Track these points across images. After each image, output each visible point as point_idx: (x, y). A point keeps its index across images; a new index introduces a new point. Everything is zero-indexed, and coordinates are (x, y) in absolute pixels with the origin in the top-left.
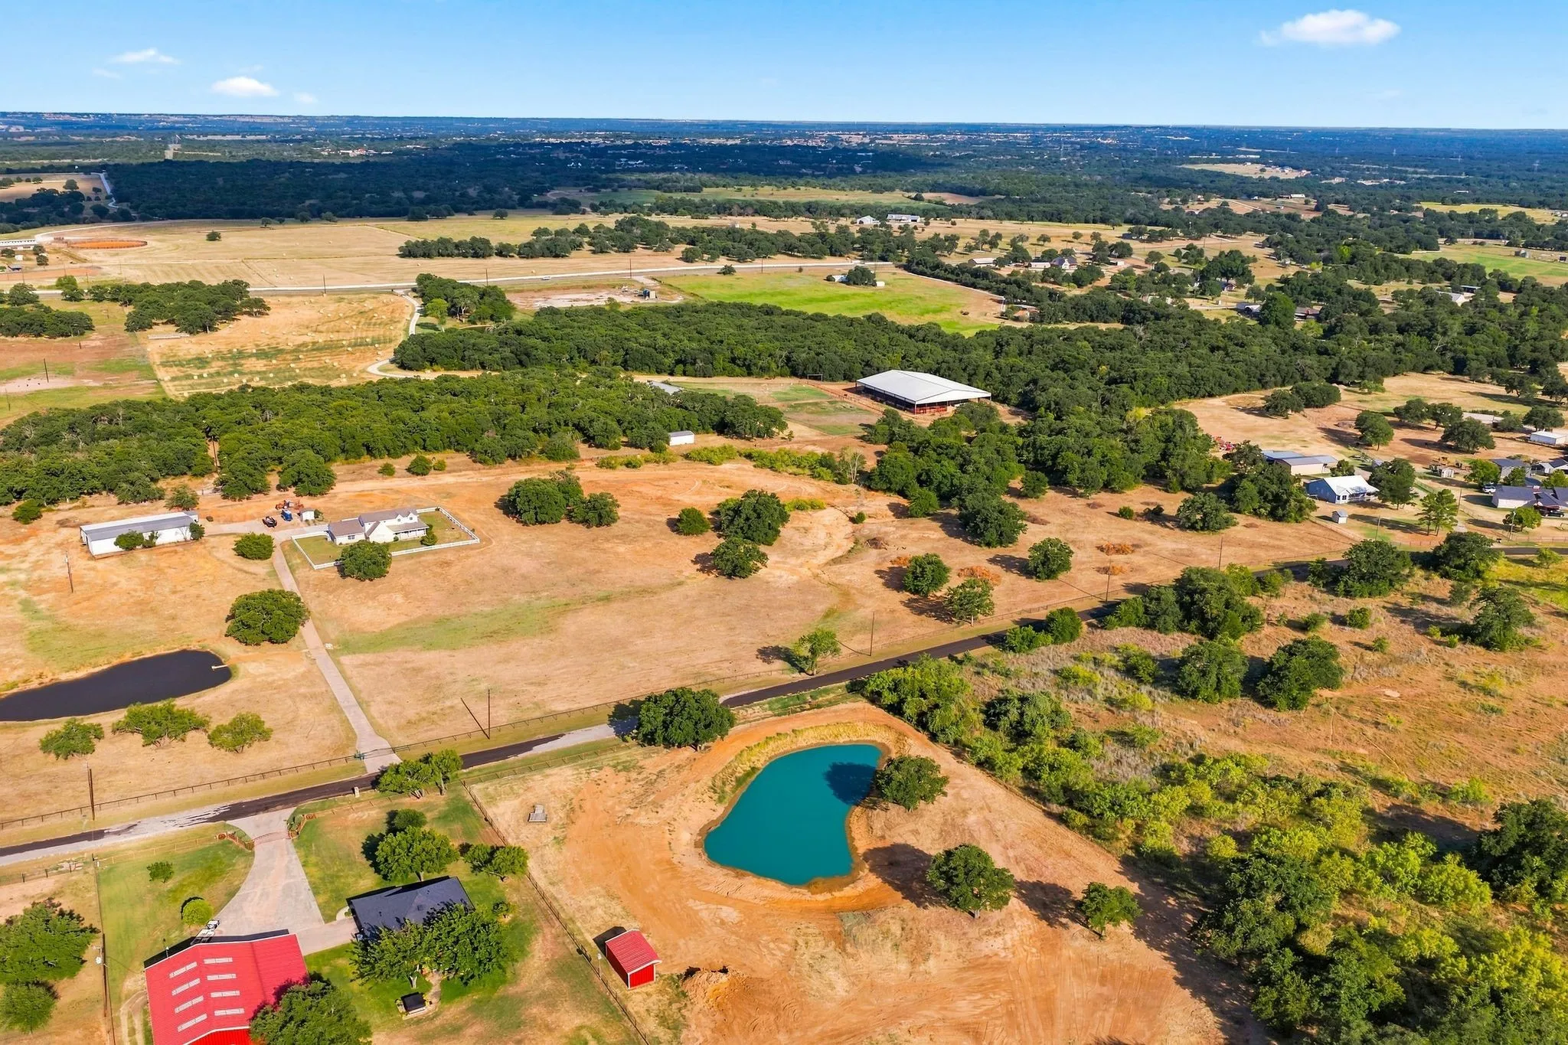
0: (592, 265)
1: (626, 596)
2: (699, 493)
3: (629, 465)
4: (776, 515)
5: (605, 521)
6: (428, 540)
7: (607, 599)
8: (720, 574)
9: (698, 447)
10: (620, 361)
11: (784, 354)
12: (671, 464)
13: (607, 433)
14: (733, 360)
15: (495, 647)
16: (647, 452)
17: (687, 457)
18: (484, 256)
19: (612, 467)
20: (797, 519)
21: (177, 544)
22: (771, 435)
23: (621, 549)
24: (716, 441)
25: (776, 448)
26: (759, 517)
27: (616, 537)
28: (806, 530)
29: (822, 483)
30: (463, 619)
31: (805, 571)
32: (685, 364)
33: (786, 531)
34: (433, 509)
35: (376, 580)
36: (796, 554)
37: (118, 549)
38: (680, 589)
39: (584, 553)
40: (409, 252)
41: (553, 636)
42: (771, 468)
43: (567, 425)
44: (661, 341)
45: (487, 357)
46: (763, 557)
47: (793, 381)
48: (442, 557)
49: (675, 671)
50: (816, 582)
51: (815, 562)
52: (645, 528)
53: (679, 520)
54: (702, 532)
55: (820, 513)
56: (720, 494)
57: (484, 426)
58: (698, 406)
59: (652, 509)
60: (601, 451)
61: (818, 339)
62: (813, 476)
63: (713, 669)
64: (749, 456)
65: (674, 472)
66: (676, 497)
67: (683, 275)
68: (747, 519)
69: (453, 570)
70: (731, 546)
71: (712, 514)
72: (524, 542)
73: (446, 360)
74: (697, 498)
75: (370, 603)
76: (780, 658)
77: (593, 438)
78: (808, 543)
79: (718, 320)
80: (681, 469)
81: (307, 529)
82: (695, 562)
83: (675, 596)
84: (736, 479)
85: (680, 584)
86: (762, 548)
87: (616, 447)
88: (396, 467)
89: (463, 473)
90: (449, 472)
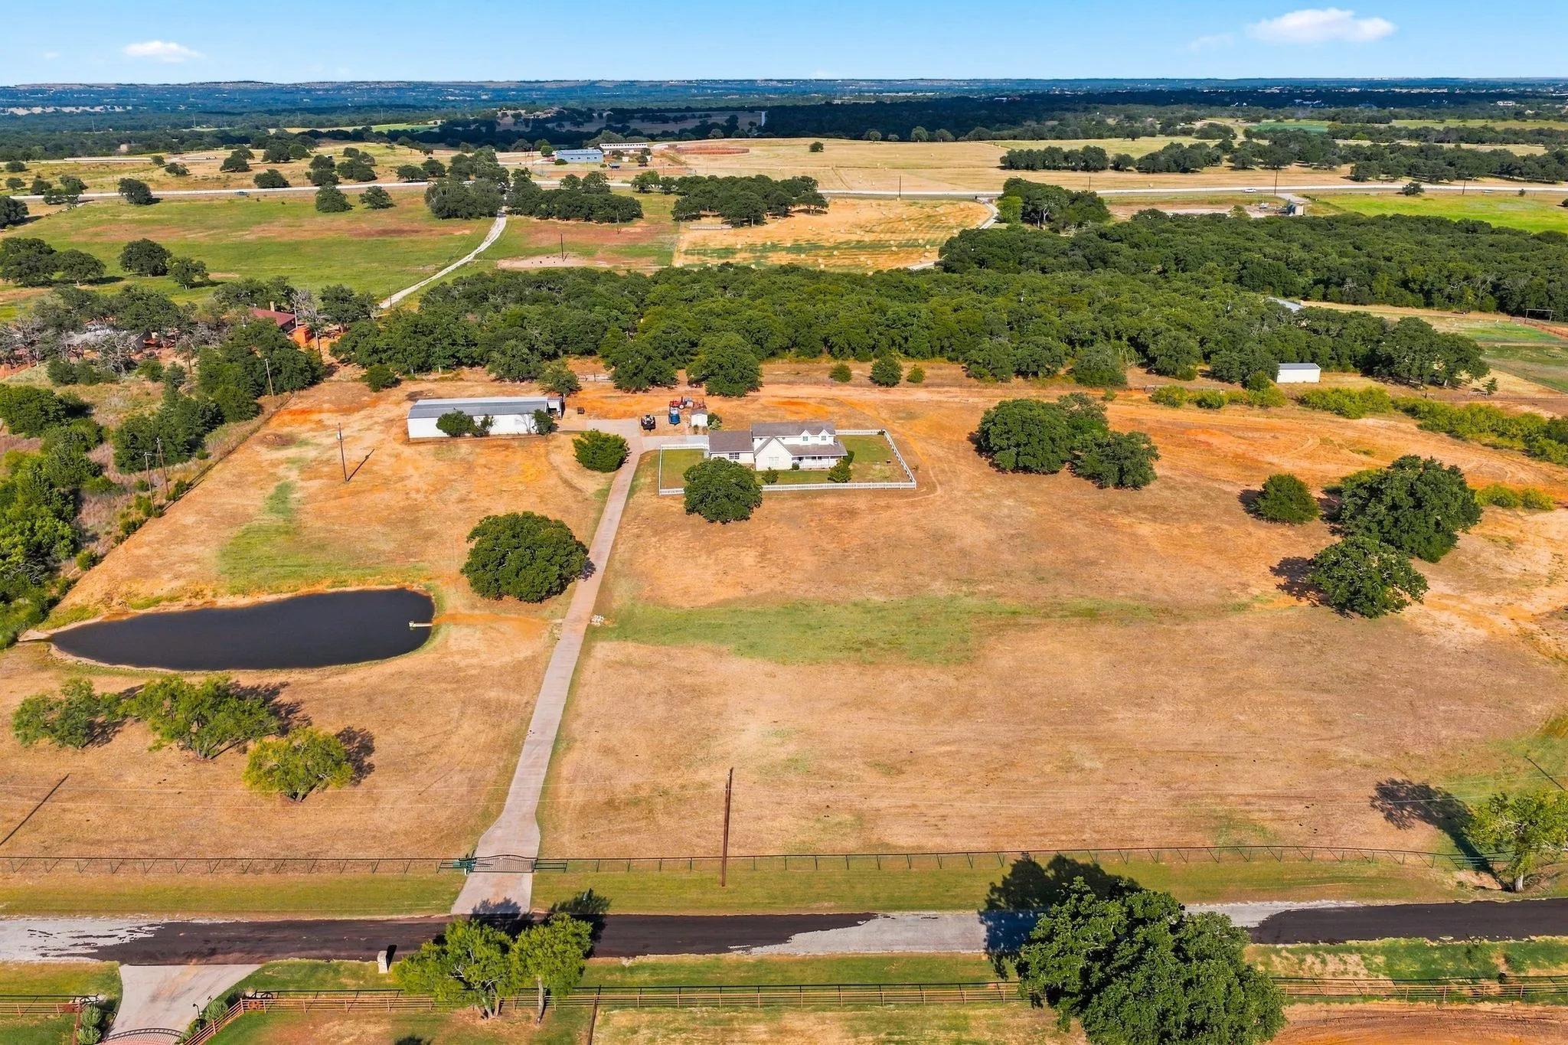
0: (1228, 181)
1: (1125, 616)
2: (1310, 456)
3: (1202, 403)
4: (1455, 507)
5: (1128, 479)
6: (840, 474)
7: (1092, 615)
8: (1324, 602)
9: (1325, 388)
10: (1233, 277)
11: (1490, 278)
12: (1273, 410)
13: (1178, 353)
14: (1405, 284)
15: (853, 671)
16: (1237, 388)
17: (1302, 401)
18: (1096, 170)
19: (1175, 404)
20: (1495, 522)
21: (516, 437)
22: (1455, 384)
23: (1146, 529)
24: (1356, 383)
25: (1464, 403)
26: (1418, 505)
27: (1143, 508)
28: (1511, 544)
29: (1545, 466)
30: (831, 609)
31: (1502, 621)
32: (1328, 285)
33: (1469, 540)
34: (875, 432)
35: (733, 524)
36: (1486, 586)
37: (441, 434)
38: (1236, 619)
39: (1078, 528)
40: (1010, 162)
41: (963, 670)
42: (1450, 433)
43: (1119, 338)
44: (1297, 254)
45: (1051, 260)
46: (1416, 584)
47: (1502, 319)
48: (848, 502)
49: (1176, 802)
50: (1524, 648)
51: (1526, 606)
52: (1200, 500)
53: (1262, 494)
54: (1301, 520)
55: (1541, 517)
56: (1350, 461)
57: (996, 328)
58: (1335, 328)
59: (1222, 471)
60: (1163, 379)
61: (1550, 264)
62: (1529, 453)
63: (1261, 815)
64: (1412, 411)
65: (1275, 421)
66: (1269, 458)
67: (1348, 194)
68: (1394, 507)
69: (854, 526)
70: (1352, 551)
71: (1328, 492)
72: (988, 497)
73: (999, 263)
74: (1306, 464)
75: (703, 559)
76: (1427, 818)
77: (1153, 360)
78: (1513, 567)
79: (1390, 233)
80: (1291, 418)
81: (691, 437)
82: (1277, 572)
83: (1219, 634)
84: (1381, 441)
85: (1242, 608)
86: (1419, 566)
87: (1189, 376)
88: (855, 372)
89: (946, 389)
90: (927, 386)
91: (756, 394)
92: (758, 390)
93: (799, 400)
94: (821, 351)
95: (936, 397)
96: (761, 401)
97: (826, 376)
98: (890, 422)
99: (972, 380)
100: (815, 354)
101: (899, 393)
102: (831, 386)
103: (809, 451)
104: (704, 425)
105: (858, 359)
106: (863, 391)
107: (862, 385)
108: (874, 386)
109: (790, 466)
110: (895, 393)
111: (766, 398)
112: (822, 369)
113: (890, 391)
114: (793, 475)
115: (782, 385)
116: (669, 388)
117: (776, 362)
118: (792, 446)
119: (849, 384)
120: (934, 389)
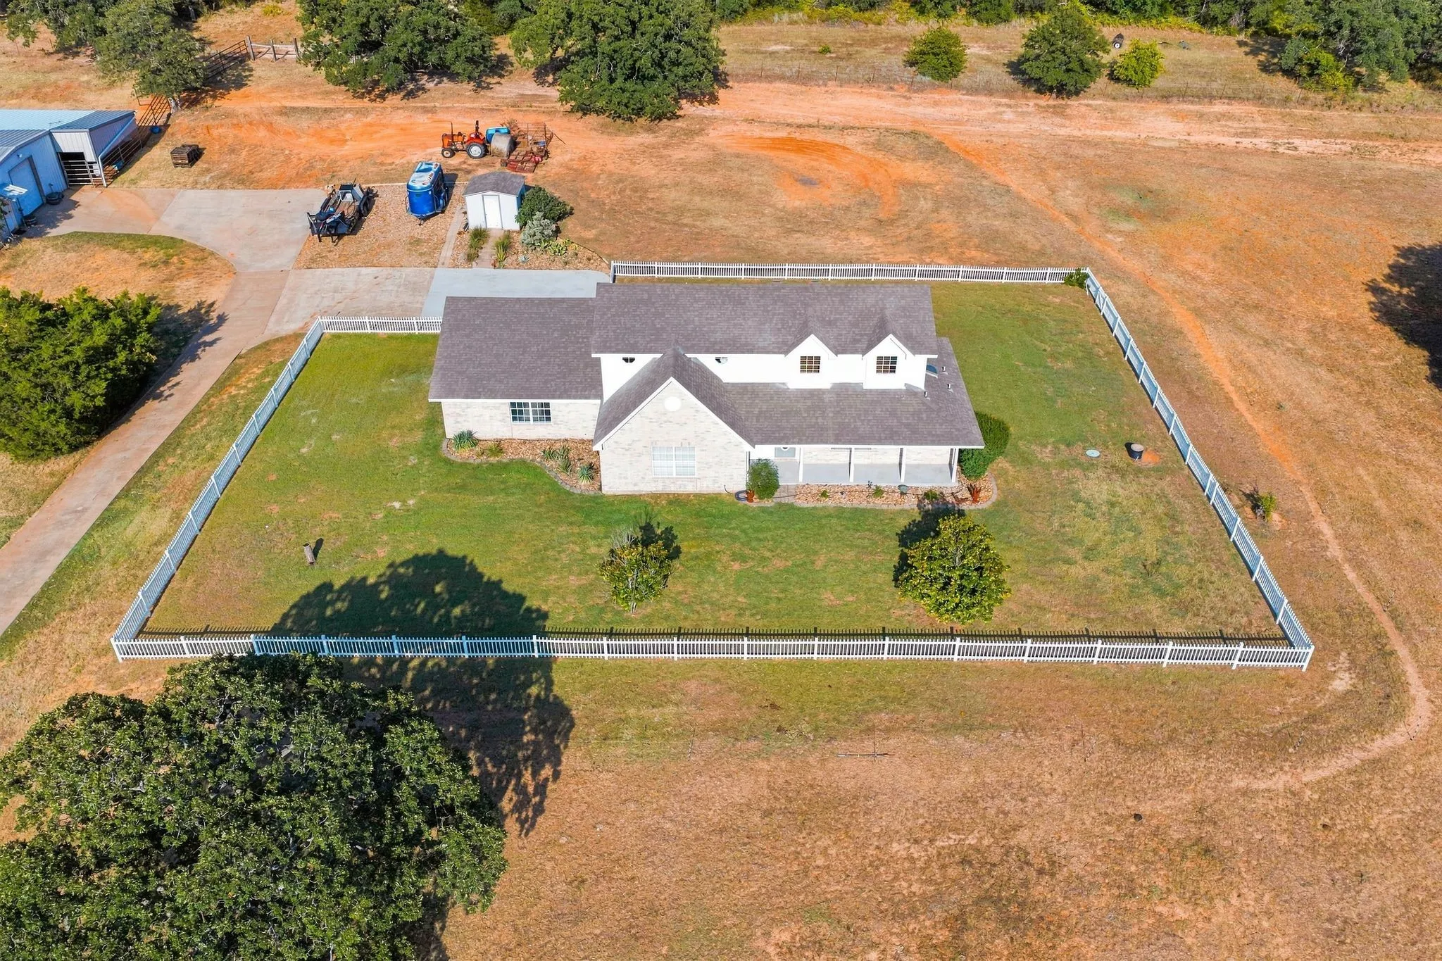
34: (1051, 275)
88: (973, 51)
89: (1219, 107)
90: (1166, 97)
91: (706, 110)
92: (713, 99)
93: (820, 136)
95: (1202, 136)
96: (714, 135)
97: (896, 61)
98: (1092, 226)
99: (1281, 83)
101: (1094, 118)
102: (909, 91)
103: (824, 418)
104: (507, 227)
105: (984, 15)
106: (992, 110)
107: (989, 90)
108: (1024, 92)
109: (738, 481)
110: (1083, 117)
111: (730, 128)
112: (886, 40)
113: (1068, 111)
114: (750, 518)
115: (779, 85)
116: (479, 86)
117: (776, 18)
118: (753, 392)
119: (958, 88)
120: (1191, 107)
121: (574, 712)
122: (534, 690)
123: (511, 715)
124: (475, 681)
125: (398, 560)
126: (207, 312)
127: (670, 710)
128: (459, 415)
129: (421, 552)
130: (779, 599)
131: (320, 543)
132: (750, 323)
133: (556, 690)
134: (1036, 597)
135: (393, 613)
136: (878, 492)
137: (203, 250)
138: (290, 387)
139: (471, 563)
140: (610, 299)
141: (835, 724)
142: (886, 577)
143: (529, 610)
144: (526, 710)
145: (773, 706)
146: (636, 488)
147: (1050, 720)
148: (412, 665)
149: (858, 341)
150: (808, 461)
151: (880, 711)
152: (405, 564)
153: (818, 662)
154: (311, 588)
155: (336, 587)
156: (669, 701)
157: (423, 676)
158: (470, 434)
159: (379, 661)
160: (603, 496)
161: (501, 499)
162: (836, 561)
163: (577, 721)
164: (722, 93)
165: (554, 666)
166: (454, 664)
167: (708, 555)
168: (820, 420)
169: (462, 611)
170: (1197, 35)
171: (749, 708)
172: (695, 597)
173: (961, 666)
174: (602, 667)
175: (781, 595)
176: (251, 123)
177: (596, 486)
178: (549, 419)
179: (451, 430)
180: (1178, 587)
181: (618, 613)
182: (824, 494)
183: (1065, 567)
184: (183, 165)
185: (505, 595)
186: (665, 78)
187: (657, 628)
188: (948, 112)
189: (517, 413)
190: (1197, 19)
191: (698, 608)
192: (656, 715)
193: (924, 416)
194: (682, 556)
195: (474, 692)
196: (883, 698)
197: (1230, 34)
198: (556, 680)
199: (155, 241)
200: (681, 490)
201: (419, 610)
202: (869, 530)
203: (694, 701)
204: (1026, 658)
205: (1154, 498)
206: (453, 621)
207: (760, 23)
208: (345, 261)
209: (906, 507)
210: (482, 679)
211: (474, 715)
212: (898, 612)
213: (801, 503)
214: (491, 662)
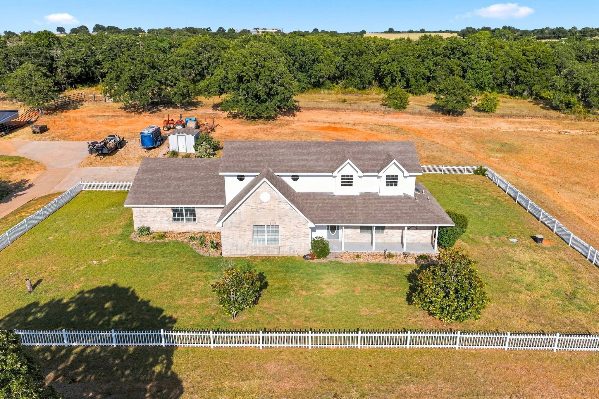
34: (467, 169)
88: (412, 102)
89: (527, 120)
90: (503, 116)
91: (290, 118)
92: (294, 115)
93: (344, 126)
94: (370, 84)
97: (377, 105)
98: (482, 155)
100: (363, 86)
101: (471, 123)
102: (384, 113)
103: (356, 210)
104: (189, 152)
105: (415, 91)
106: (423, 120)
107: (420, 114)
108: (436, 114)
109: (305, 249)
110: (465, 122)
111: (301, 123)
112: (371, 99)
113: (458, 121)
114: (312, 268)
115: (323, 111)
116: (186, 110)
117: (322, 92)
118: (314, 197)
119: (406, 113)
120: (515, 120)
121: (184, 384)
122: (158, 368)
123: (138, 385)
124: (117, 362)
125: (86, 289)
126: (24, 184)
127: (255, 382)
128: (142, 217)
129: (102, 285)
130: (332, 311)
131: (39, 281)
132: (312, 158)
133: (174, 368)
134: (502, 311)
135: (73, 319)
136: (390, 256)
137: (33, 161)
138: (54, 212)
139: (133, 291)
140: (232, 147)
141: (376, 392)
142: (402, 299)
143: (165, 317)
144: (150, 381)
145: (330, 379)
146: (243, 253)
147: (535, 389)
148: (75, 351)
149: (375, 167)
150: (347, 241)
151: (409, 383)
152: (90, 292)
153: (361, 350)
154: (24, 305)
155: (41, 305)
156: (255, 376)
157: (82, 357)
158: (148, 229)
159: (53, 349)
160: (222, 258)
161: (160, 260)
162: (368, 290)
163: (185, 390)
164: (298, 113)
165: (175, 352)
166: (105, 350)
167: (286, 287)
168: (354, 211)
169: (120, 318)
170: (509, 99)
171: (312, 380)
172: (276, 310)
173: (462, 352)
174: (209, 352)
175: (333, 309)
176: (76, 120)
177: (219, 253)
178: (194, 220)
179: (137, 225)
180: (593, 306)
181: (223, 319)
182: (358, 256)
183: (516, 295)
184: (37, 133)
185: (151, 309)
186: (271, 101)
187: (249, 328)
188: (403, 120)
189: (178, 216)
190: (508, 94)
191: (278, 316)
192: (244, 386)
193: (417, 209)
194: (268, 287)
195: (114, 369)
196: (410, 374)
197: (524, 99)
198: (175, 361)
199: (11, 158)
200: (270, 255)
201: (92, 316)
202: (388, 274)
203: (273, 376)
204: (506, 347)
205: (558, 261)
206: (112, 324)
207: (315, 94)
208: (104, 164)
209: (409, 263)
210: (122, 361)
211: (110, 385)
212: (413, 319)
213: (344, 260)
214: (131, 349)
